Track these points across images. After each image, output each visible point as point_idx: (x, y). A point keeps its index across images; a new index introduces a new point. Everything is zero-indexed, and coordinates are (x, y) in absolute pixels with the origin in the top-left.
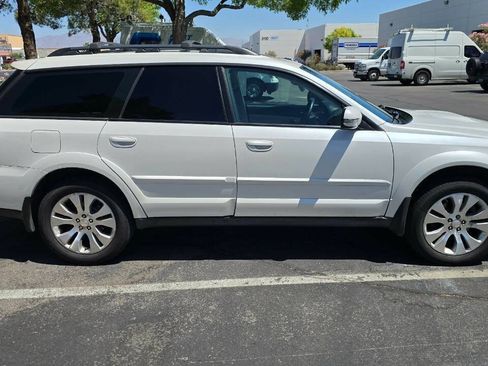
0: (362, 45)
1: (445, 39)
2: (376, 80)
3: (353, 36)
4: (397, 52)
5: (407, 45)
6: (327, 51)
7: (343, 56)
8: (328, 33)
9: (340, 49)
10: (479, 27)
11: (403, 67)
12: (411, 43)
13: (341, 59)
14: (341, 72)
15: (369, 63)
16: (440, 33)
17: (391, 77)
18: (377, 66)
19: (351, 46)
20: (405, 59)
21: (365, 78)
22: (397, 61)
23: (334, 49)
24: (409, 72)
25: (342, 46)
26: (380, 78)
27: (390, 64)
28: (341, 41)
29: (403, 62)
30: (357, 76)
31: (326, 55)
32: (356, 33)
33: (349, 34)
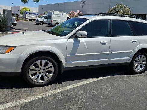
0: (33, 14)
1: (62, 15)
2: (42, 25)
3: (29, 11)
4: (50, 17)
5: (53, 15)
6: (21, 14)
7: (28, 16)
8: (21, 8)
9: (26, 14)
10: (69, 13)
11: (52, 22)
12: (54, 15)
13: (27, 17)
14: (27, 21)
15: (40, 20)
16: (60, 13)
17: (48, 24)
18: (43, 20)
19: (30, 14)
20: (52, 19)
21: (38, 24)
22: (50, 20)
23: (24, 14)
24: (54, 23)
25: (27, 13)
26: (44, 24)
27: (48, 21)
28: (26, 12)
29: (52, 20)
30: (36, 23)
31: (21, 15)
32: (30, 10)
33: (28, 10)
